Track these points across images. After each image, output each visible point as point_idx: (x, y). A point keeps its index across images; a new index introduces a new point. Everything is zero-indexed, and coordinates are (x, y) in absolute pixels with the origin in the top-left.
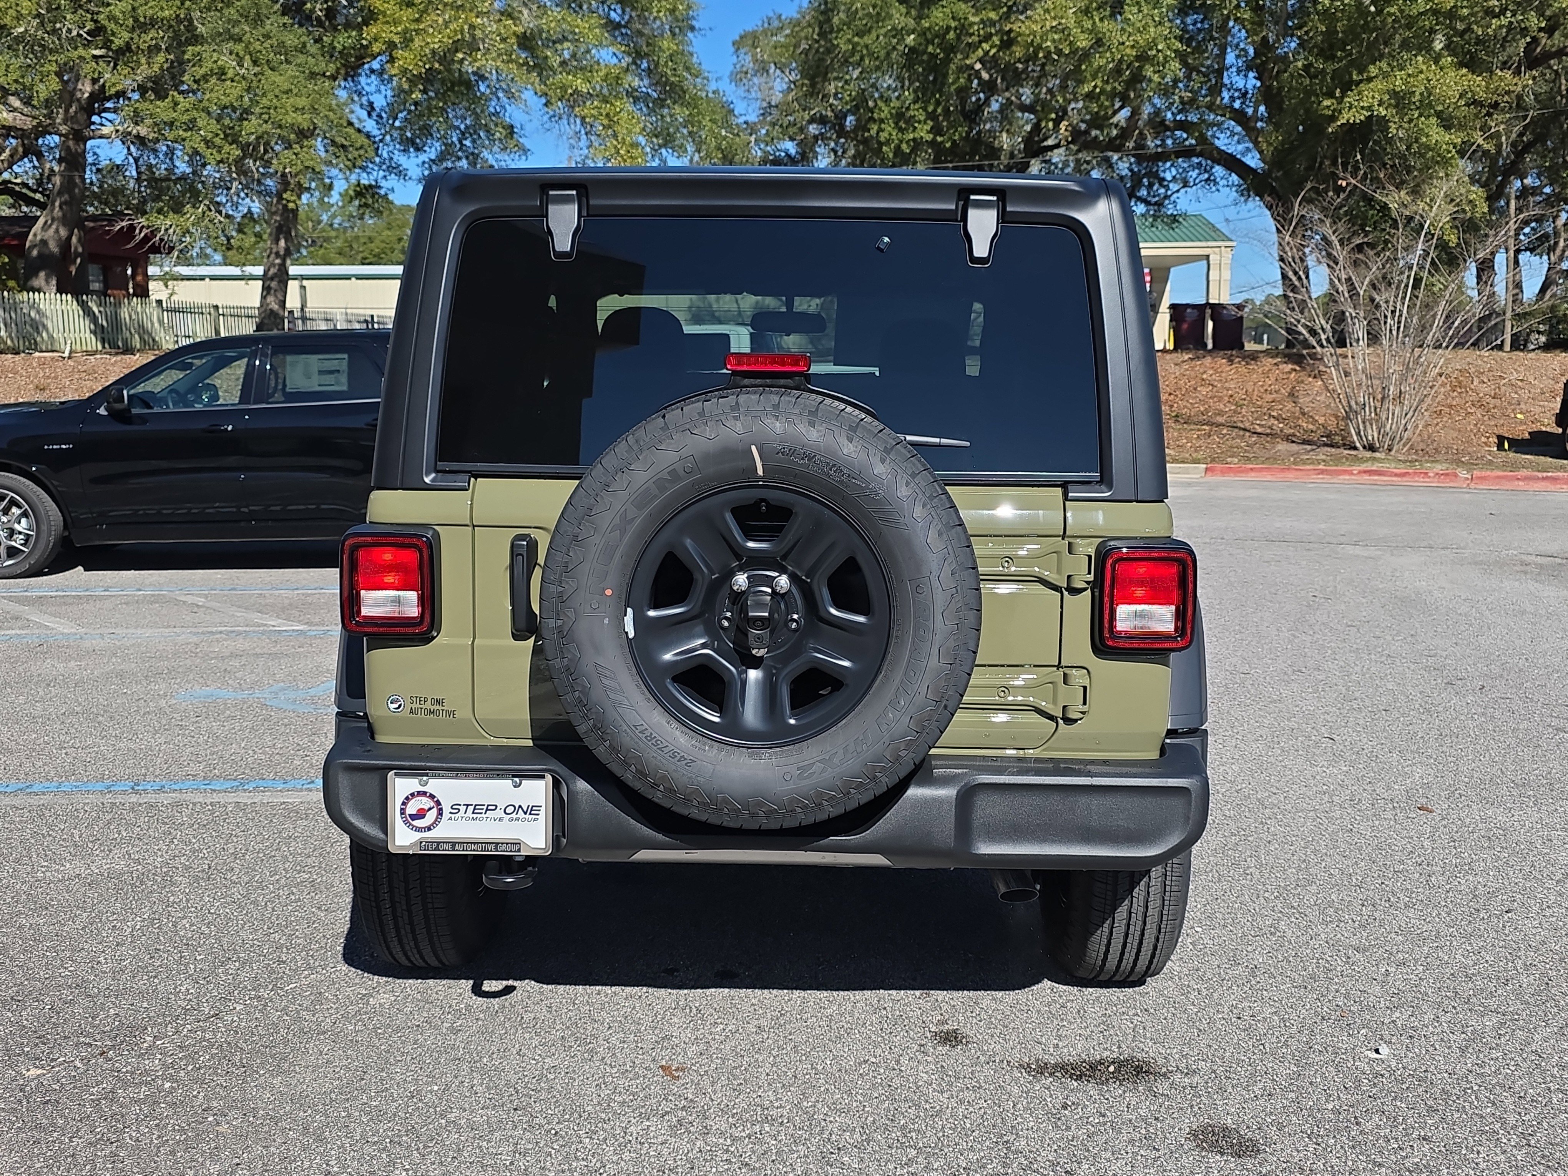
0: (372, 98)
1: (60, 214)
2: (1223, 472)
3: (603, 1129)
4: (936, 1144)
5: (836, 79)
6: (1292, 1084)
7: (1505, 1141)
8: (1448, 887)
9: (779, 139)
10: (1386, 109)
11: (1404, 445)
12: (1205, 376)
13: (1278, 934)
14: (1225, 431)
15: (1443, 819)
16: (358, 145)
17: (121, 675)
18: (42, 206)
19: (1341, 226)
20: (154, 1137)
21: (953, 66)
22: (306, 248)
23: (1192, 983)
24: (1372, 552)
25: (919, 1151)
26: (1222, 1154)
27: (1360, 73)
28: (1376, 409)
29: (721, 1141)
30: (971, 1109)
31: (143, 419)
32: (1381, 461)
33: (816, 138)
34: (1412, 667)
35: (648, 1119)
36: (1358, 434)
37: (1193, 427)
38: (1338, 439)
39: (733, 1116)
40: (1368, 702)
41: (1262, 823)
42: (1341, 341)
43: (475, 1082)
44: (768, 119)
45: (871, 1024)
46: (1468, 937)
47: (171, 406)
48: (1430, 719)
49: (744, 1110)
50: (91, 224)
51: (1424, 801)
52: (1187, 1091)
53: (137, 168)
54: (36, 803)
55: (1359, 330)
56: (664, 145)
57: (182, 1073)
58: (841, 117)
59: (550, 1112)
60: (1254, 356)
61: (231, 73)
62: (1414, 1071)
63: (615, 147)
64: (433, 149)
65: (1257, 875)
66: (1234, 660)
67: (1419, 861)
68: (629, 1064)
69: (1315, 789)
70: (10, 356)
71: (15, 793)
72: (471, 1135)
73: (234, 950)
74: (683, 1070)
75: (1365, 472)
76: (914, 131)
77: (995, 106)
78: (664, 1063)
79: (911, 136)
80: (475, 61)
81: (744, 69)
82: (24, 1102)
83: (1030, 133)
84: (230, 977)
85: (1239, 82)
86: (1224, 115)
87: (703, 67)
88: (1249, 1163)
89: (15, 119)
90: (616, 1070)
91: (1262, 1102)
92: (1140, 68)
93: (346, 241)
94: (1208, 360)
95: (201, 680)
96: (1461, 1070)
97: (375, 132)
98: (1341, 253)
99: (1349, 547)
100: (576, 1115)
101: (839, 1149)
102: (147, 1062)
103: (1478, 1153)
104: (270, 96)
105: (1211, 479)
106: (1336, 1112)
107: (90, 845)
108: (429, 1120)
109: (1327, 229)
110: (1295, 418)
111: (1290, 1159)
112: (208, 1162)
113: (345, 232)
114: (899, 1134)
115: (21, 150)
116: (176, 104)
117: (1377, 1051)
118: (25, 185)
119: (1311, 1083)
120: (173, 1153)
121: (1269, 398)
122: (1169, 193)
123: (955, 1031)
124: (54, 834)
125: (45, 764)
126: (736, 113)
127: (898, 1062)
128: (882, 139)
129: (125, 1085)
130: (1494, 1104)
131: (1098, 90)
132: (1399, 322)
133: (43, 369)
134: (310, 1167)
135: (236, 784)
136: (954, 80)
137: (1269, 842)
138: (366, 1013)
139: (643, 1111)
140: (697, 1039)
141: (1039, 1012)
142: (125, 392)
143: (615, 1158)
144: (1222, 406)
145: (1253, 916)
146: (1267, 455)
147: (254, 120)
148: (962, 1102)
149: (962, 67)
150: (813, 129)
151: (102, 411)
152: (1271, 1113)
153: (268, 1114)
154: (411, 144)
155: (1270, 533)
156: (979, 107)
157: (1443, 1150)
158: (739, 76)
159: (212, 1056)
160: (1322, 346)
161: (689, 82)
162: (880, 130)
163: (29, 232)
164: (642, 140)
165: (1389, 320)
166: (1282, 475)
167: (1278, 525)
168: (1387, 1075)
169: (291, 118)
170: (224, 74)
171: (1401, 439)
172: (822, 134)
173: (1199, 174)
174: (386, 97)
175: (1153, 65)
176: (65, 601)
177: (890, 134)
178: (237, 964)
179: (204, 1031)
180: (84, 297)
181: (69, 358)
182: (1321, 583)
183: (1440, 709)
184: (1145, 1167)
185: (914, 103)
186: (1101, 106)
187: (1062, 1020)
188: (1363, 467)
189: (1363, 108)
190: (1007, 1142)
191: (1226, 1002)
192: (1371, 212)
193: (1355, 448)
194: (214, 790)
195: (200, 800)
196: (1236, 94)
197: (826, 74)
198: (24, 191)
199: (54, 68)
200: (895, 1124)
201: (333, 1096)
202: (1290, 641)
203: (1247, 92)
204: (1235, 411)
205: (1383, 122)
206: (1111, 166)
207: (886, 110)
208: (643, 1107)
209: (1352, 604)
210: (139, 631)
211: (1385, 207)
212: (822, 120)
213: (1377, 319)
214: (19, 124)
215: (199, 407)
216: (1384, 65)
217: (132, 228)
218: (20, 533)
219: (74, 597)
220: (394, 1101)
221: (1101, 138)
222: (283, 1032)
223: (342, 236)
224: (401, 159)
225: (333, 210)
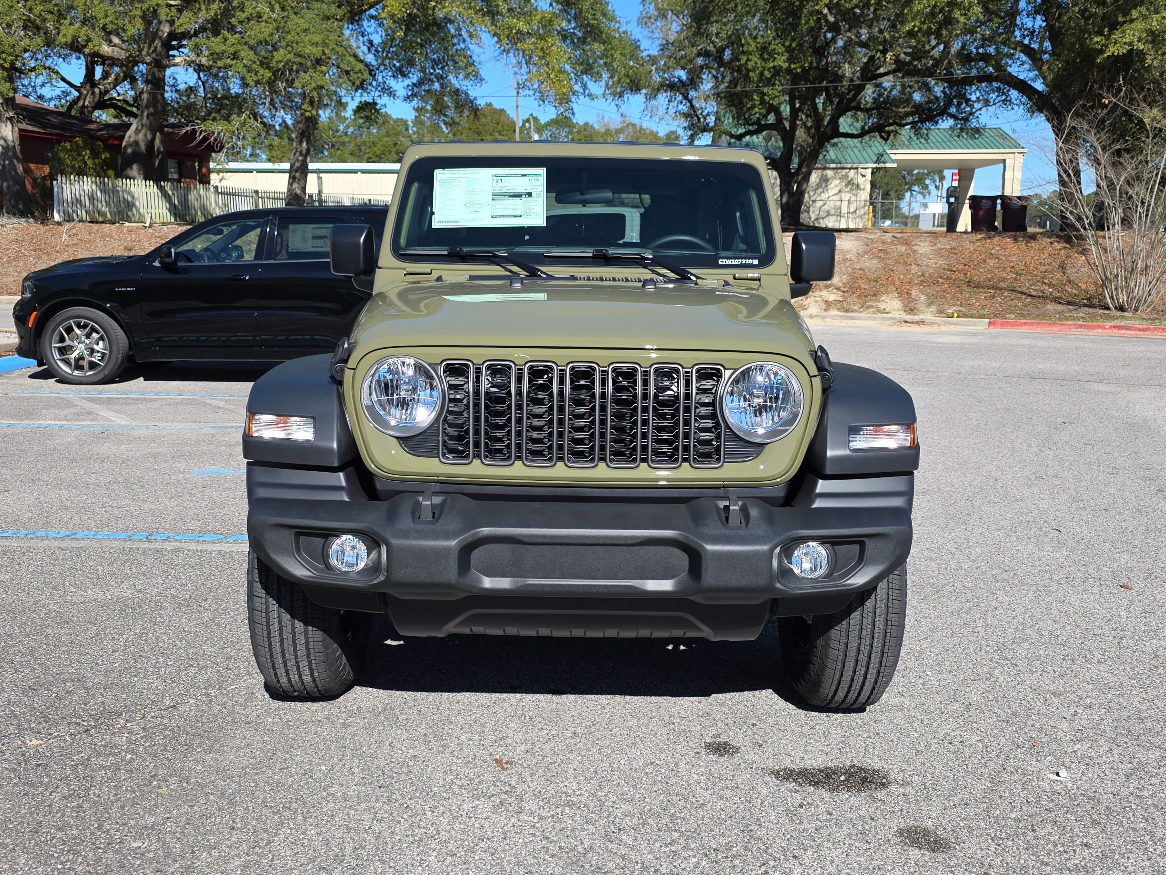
0: (372, 38)
1: (148, 123)
2: (1002, 325)
3: (443, 805)
4: (696, 830)
5: (717, 22)
6: (985, 797)
7: (1151, 850)
8: (1135, 648)
9: (673, 67)
10: (1144, 44)
11: (1148, 307)
12: (993, 251)
13: (993, 679)
14: (1006, 294)
15: (1139, 595)
16: (357, 69)
17: (155, 456)
18: (135, 116)
19: (1103, 136)
20: (111, 794)
21: (805, 11)
22: (327, 150)
23: (918, 714)
24: (1113, 388)
25: (682, 834)
26: (921, 849)
27: (1124, 16)
28: (1126, 278)
29: (531, 818)
30: (727, 804)
31: (186, 270)
32: (1128, 319)
33: (702, 67)
34: (1132, 477)
35: (478, 799)
36: (1112, 298)
37: (981, 290)
38: (1095, 301)
39: (543, 801)
40: (1092, 503)
41: (993, 593)
42: (1100, 225)
43: (354, 765)
44: (666, 53)
45: (661, 735)
46: (1145, 688)
47: (206, 261)
48: (1140, 517)
49: (553, 796)
50: (170, 130)
51: (1125, 581)
52: (900, 799)
53: (205, 89)
54: (76, 546)
55: (1116, 217)
56: (585, 72)
57: (141, 748)
58: (721, 51)
59: (405, 790)
60: (1033, 237)
61: (265, 18)
62: (1086, 791)
63: (547, 73)
64: (415, 76)
65: (982, 633)
66: (990, 468)
67: (1115, 626)
68: (471, 756)
69: (1039, 568)
70: (108, 225)
71: (63, 539)
72: (344, 805)
73: (196, 658)
74: (511, 763)
75: (1115, 327)
76: (774, 61)
77: (840, 43)
78: (498, 757)
79: (771, 65)
80: (444, 8)
81: (649, 15)
82: (23, 765)
83: (866, 63)
84: (190, 679)
85: (1029, 24)
86: (1015, 49)
87: (616, 13)
88: (941, 857)
89: (113, 51)
90: (460, 761)
91: (959, 809)
92: (950, 11)
93: (357, 145)
94: (996, 239)
95: (212, 461)
96: (1124, 792)
97: (374, 63)
98: (1104, 158)
99: (1095, 385)
100: (424, 793)
101: (620, 829)
102: (117, 739)
103: (1128, 858)
104: (293, 33)
105: (994, 330)
106: (1017, 820)
107: (108, 578)
108: (315, 792)
109: (1092, 138)
110: (1062, 285)
111: (974, 856)
112: (147, 816)
113: (355, 138)
114: (668, 820)
115: (122, 75)
116: (226, 40)
117: (1058, 774)
118: (125, 101)
119: (1000, 797)
120: (122, 807)
121: (1043, 268)
122: (974, 110)
123: (726, 743)
124: (84, 569)
125: (89, 518)
126: (641, 48)
127: (676, 765)
128: (750, 67)
129: (99, 755)
130: (1147, 820)
131: (916, 29)
132: (1148, 211)
133: (130, 235)
134: (221, 823)
135: (221, 537)
136: (806, 23)
137: (996, 608)
138: (283, 709)
139: (476, 793)
140: (526, 740)
141: (793, 731)
142: (173, 250)
143: (448, 828)
144: (1005, 275)
145: (974, 664)
146: (1038, 313)
147: (282, 51)
148: (721, 798)
149: (813, 11)
150: (700, 61)
151: (157, 264)
152: (965, 819)
153: (197, 782)
154: (401, 73)
155: (1033, 372)
156: (827, 44)
157: (1100, 855)
158: (644, 21)
159: (165, 737)
160: (1085, 228)
161: (606, 25)
162: (748, 60)
163: (124, 136)
164: (568, 67)
165: (1139, 209)
166: (1049, 328)
167: (1040, 366)
168: (1063, 793)
169: (309, 50)
170: (260, 17)
171: (1145, 302)
172: (706, 65)
173: (997, 96)
174: (381, 36)
175: (960, 10)
176: (126, 402)
177: (756, 63)
178: (196, 669)
179: (163, 717)
180: (162, 183)
181: (150, 227)
182: (1068, 411)
183: (1150, 510)
184: (857, 856)
185: (775, 39)
186: (918, 42)
187: (810, 738)
188: (1114, 323)
189: (1125, 43)
190: (751, 831)
191: (943, 730)
192: (1131, 125)
193: (1108, 308)
194: (204, 541)
195: (194, 548)
196: (1026, 33)
197: (709, 18)
198: (125, 106)
199: (139, 12)
200: (667, 812)
201: (248, 770)
202: (1037, 455)
203: (1035, 31)
204: (1015, 279)
205: (1141, 55)
206: (929, 89)
207: (753, 44)
208: (476, 789)
209: (1091, 427)
210: (174, 425)
211: (1141, 122)
212: (706, 54)
213: (1130, 208)
214: (116, 55)
215: (228, 262)
216: (1143, 9)
217: (194, 131)
218: (98, 352)
219: (133, 399)
220: (292, 776)
221: (920, 67)
222: (220, 721)
223: (353, 142)
224: (391, 82)
225: (347, 122)
